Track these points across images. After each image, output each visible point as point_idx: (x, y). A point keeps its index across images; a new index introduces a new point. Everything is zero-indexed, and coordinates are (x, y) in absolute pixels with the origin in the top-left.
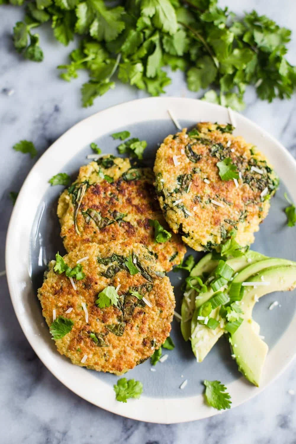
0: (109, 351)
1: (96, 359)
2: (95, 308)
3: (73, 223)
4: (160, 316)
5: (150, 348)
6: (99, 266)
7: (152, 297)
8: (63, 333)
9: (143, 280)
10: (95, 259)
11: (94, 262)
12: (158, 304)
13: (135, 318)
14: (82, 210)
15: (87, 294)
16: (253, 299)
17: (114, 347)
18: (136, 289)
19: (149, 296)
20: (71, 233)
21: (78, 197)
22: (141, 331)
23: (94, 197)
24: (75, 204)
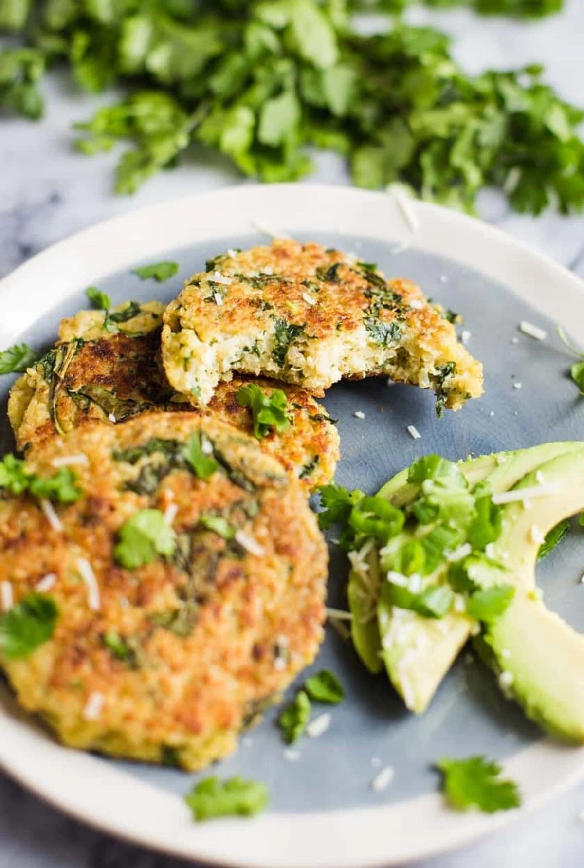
0: (162, 683)
1: (127, 705)
2: (115, 571)
3: (48, 416)
4: (290, 580)
5: (272, 665)
6: (117, 469)
7: (263, 531)
8: (32, 643)
9: (234, 493)
10: (105, 453)
11: (103, 460)
12: (281, 549)
13: (222, 587)
14: (67, 389)
15: (90, 540)
16: (529, 538)
17: (174, 669)
18: (219, 512)
19: (254, 529)
20: (44, 436)
21: (58, 363)
22: (244, 621)
23: (98, 362)
24: (51, 378)
